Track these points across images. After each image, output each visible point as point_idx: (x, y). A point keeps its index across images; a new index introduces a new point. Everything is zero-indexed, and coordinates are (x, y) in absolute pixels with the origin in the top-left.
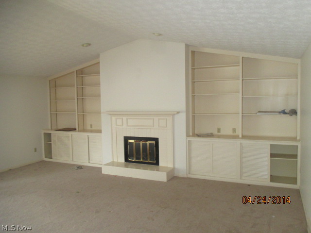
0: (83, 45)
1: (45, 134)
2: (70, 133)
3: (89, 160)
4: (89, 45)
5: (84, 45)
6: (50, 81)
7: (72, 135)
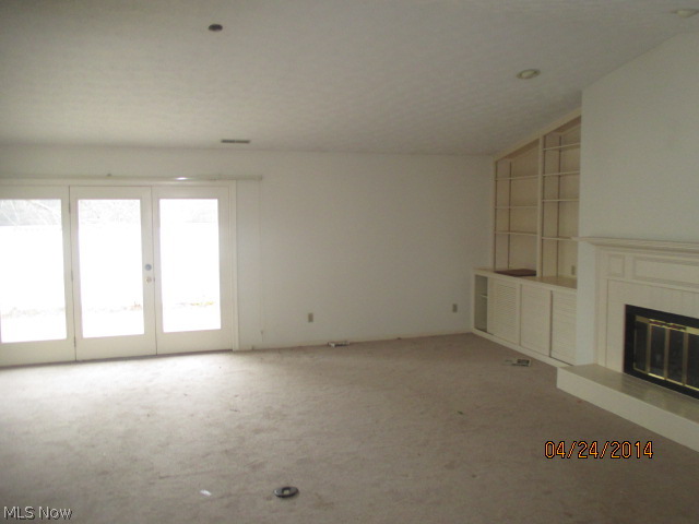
0: (520, 76)
1: (477, 276)
2: (518, 281)
3: (551, 349)
4: (536, 73)
5: (524, 75)
6: (496, 163)
7: (521, 285)
